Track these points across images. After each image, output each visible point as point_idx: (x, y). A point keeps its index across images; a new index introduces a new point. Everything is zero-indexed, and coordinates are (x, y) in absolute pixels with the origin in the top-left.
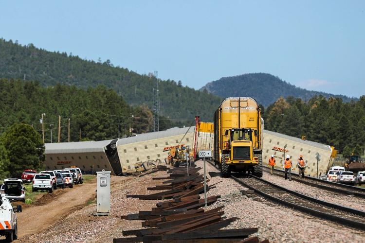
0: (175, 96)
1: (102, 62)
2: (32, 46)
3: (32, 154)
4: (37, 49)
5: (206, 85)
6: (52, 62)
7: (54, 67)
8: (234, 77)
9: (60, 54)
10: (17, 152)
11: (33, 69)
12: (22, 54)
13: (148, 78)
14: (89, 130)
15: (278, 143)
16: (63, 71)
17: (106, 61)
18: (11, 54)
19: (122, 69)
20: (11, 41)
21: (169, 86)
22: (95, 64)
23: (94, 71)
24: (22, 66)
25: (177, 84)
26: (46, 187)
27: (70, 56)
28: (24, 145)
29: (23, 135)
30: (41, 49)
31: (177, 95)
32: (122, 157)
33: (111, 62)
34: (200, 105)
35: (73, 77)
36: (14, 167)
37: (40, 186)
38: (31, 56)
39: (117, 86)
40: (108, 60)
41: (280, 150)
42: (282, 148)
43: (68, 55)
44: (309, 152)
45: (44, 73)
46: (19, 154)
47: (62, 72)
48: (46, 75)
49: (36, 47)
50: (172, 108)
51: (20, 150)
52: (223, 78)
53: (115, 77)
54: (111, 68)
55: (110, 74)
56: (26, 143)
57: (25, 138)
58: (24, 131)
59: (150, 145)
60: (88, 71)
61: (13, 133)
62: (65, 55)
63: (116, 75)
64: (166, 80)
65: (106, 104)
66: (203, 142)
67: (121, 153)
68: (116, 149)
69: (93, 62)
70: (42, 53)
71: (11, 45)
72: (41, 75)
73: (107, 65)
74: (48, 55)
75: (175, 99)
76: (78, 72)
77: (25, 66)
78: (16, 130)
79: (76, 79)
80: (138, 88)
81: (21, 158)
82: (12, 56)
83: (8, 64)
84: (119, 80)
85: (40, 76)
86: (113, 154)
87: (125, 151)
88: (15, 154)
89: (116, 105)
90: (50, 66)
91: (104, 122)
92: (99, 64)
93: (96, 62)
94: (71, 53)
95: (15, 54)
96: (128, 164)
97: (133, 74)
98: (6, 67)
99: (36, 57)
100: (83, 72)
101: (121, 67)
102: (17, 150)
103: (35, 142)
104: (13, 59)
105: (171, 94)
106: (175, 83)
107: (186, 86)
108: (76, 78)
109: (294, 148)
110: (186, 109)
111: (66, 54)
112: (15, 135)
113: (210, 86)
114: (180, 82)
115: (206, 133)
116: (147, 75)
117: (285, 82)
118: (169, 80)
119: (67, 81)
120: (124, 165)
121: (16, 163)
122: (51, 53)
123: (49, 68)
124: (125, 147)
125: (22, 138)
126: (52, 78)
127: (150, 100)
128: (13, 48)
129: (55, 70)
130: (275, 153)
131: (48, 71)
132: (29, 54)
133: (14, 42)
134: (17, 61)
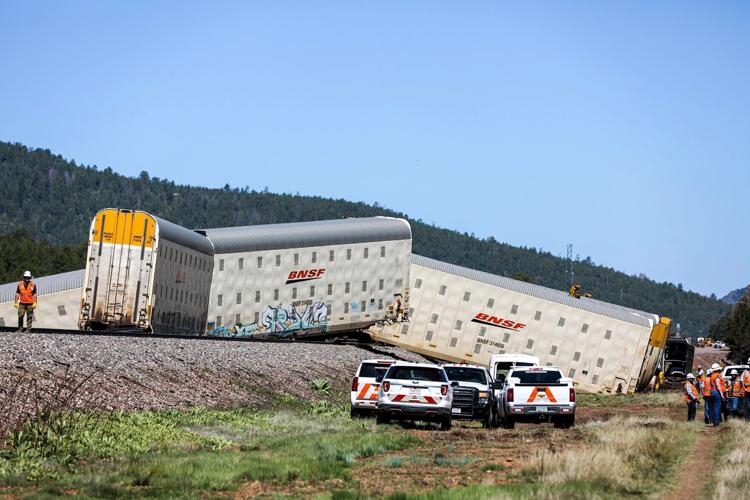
1: (581, 260)
2: (492, 240)
4: (498, 244)
6: (515, 259)
9: (527, 250)
12: (478, 249)
13: (639, 280)
15: (491, 303)
17: (586, 258)
18: (465, 250)
20: (466, 234)
21: (666, 290)
22: (571, 262)
24: (476, 264)
25: (677, 287)
27: (540, 253)
30: (503, 243)
31: (675, 302)
33: (592, 260)
34: (706, 314)
35: (541, 279)
38: (489, 253)
39: (598, 289)
43: (538, 251)
44: (585, 329)
45: (505, 272)
47: (527, 272)
49: (498, 241)
53: (597, 278)
54: (592, 267)
55: (589, 275)
60: (561, 271)
62: (533, 251)
63: (598, 276)
64: (662, 282)
66: (115, 277)
69: (569, 260)
70: (504, 249)
71: (466, 239)
73: (586, 263)
74: (511, 251)
76: (549, 273)
77: (481, 264)
79: (546, 281)
80: (625, 291)
82: (466, 252)
84: (601, 282)
92: (577, 262)
93: (573, 260)
94: (541, 249)
95: (469, 249)
97: (620, 275)
99: (496, 253)
100: (555, 272)
101: (604, 266)
104: (466, 256)
105: (668, 300)
106: (674, 286)
107: (690, 291)
109: (538, 316)
111: (535, 249)
114: (680, 285)
115: (126, 247)
118: (665, 283)
128: (467, 242)
130: (483, 332)
132: (488, 250)
133: (470, 235)
134: (471, 259)
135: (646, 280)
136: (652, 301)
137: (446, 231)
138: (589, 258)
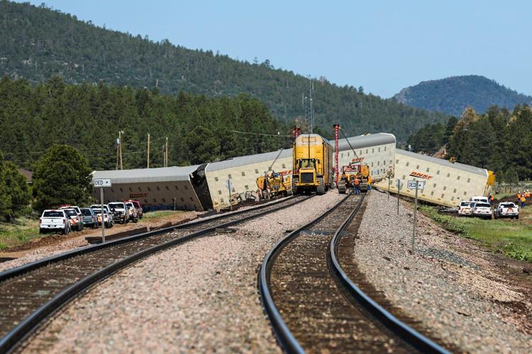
0: (354, 106)
1: (259, 63)
2: (167, 44)
3: (72, 184)
4: (174, 47)
5: (401, 92)
6: (193, 63)
7: (196, 70)
8: (437, 81)
9: (204, 53)
10: (54, 182)
11: (169, 72)
12: (153, 53)
13: (320, 83)
14: (202, 152)
15: (418, 168)
16: (208, 76)
17: (264, 61)
18: (139, 53)
19: (286, 71)
20: (139, 36)
21: (347, 94)
22: (250, 65)
23: (248, 75)
24: (153, 68)
25: (358, 90)
26: (57, 227)
27: (217, 55)
28: (63, 173)
29: (63, 159)
30: (179, 46)
31: (357, 106)
32: (213, 187)
34: (388, 117)
35: (220, 83)
36: (49, 201)
37: (49, 226)
38: (165, 56)
39: (278, 93)
40: (267, 60)
41: (420, 176)
42: (423, 172)
43: (215, 54)
44: (458, 178)
45: (183, 77)
46: (57, 184)
47: (206, 77)
48: (185, 80)
49: (173, 44)
50: (351, 123)
51: (57, 179)
52: (422, 82)
53: (277, 82)
54: (271, 70)
55: (269, 79)
56: (65, 170)
57: (64, 164)
58: (65, 154)
59: (250, 171)
60: (240, 75)
61: (51, 157)
62: (210, 53)
63: (278, 80)
64: (343, 86)
65: (241, 117)
67: (211, 181)
68: (205, 177)
69: (247, 63)
70: (180, 52)
71: (139, 42)
72: (179, 80)
73: (265, 66)
74: (187, 54)
75: (355, 110)
76: (227, 77)
77: (157, 69)
78: (54, 154)
79: (225, 86)
80: (306, 96)
81: (59, 190)
82: (141, 55)
83: (135, 66)
84: (281, 85)
85: (177, 82)
86: (201, 183)
87: (217, 179)
88: (50, 184)
89: (254, 119)
90: (190, 69)
91: (228, 142)
92: (255, 65)
93: (251, 64)
94: (218, 52)
95: (144, 53)
96: (221, 196)
97: (300, 78)
98: (133, 71)
99: (172, 56)
100: (234, 75)
101: (283, 69)
102: (54, 179)
103: (78, 169)
104: (142, 60)
105: (350, 104)
106: (355, 89)
107: (370, 94)
108: (224, 84)
109: (438, 173)
110: (369, 123)
111: (211, 52)
112: (52, 160)
113: (406, 92)
114: (361, 89)
116: (318, 79)
117: (503, 87)
118: (346, 86)
119: (213, 88)
120: (216, 198)
121: (53, 196)
122: (192, 51)
123: (189, 71)
124: (216, 174)
125: (61, 164)
126: (193, 85)
127: (321, 112)
128: (141, 45)
129: (197, 73)
130: (414, 180)
131: (187, 75)
132: (163, 53)
133: (143, 38)
134: (147, 63)
135: (327, 83)
136: (334, 105)
137: (117, 34)
138: (267, 61)
